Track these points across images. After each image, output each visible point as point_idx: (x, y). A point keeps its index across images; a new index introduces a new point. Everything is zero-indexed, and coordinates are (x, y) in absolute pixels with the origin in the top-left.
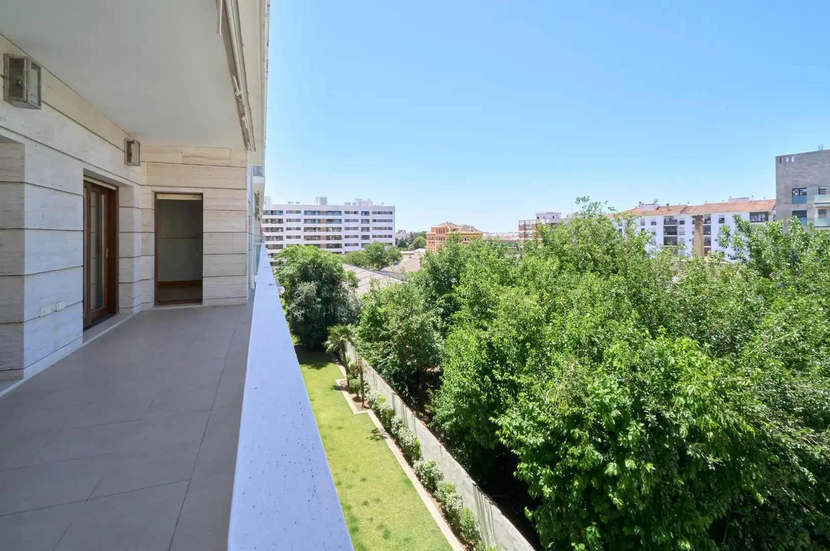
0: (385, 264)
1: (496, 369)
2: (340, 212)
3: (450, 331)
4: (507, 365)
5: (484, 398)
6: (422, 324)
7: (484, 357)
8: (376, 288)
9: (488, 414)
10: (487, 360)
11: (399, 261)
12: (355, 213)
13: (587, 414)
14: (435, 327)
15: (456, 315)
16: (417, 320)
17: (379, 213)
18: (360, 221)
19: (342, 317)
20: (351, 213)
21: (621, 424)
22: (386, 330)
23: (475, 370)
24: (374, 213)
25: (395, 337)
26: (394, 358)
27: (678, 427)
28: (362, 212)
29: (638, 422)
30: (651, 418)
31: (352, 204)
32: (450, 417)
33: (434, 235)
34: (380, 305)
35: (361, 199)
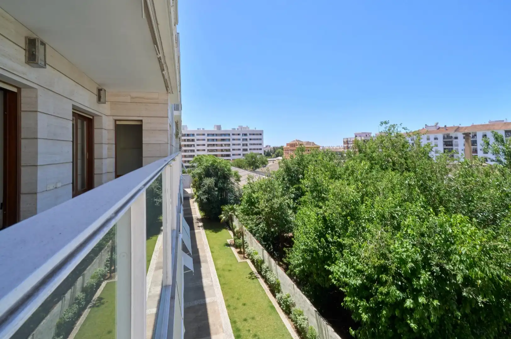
0: (257, 167)
1: (329, 234)
2: (229, 135)
3: (299, 209)
5: (321, 253)
6: (280, 204)
7: (320, 226)
8: (251, 181)
9: (324, 264)
10: (322, 228)
11: (266, 165)
12: (239, 135)
13: (390, 265)
14: (289, 207)
15: (302, 199)
16: (277, 202)
17: (253, 134)
18: (241, 140)
19: (230, 200)
20: (236, 135)
21: (415, 273)
22: (258, 208)
23: (315, 235)
24: (250, 134)
25: (264, 213)
26: (263, 226)
27: (455, 276)
28: (243, 134)
29: (426, 272)
30: (436, 269)
31: (236, 129)
32: (299, 265)
33: (289, 148)
34: (254, 192)
35: (242, 126)
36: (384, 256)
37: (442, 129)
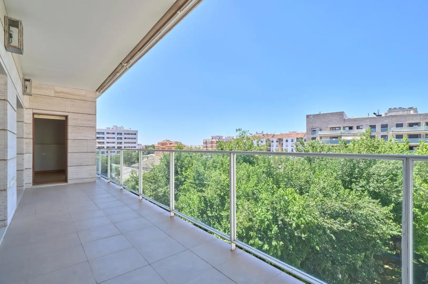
0: (132, 163)
1: (209, 210)
2: (103, 133)
3: (179, 195)
4: (214, 208)
6: (165, 192)
7: (202, 205)
8: (135, 175)
12: (113, 134)
13: (255, 225)
15: (182, 187)
16: (162, 190)
17: (128, 134)
18: (116, 138)
20: (111, 133)
21: (269, 228)
23: (198, 213)
24: (125, 134)
27: (291, 225)
28: (118, 134)
29: (275, 225)
30: (280, 222)
31: (111, 129)
33: (160, 146)
35: (117, 126)
36: (251, 220)
37: (265, 136)
